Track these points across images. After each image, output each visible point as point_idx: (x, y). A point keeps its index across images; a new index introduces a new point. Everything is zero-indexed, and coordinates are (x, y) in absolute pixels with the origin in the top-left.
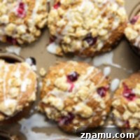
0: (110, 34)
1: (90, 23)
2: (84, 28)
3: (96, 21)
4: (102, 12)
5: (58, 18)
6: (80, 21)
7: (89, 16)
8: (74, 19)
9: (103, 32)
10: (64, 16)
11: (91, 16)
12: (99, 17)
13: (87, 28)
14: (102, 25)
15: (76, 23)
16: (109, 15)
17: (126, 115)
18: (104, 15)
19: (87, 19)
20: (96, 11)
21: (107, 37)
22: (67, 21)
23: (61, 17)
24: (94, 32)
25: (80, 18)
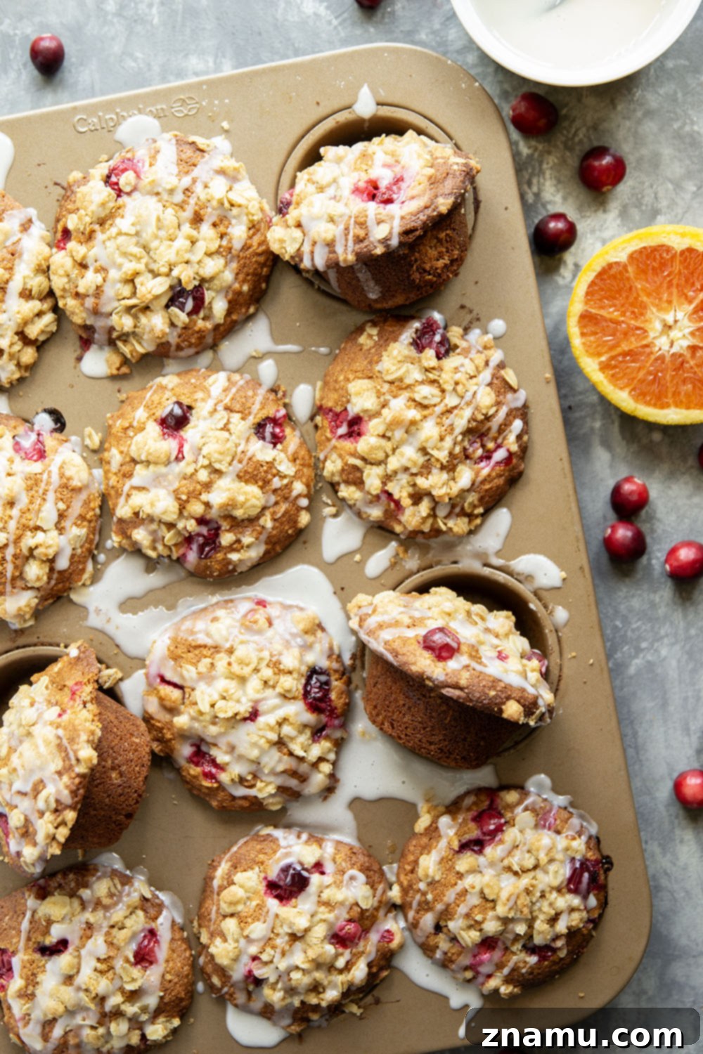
0: (234, 265)
1: (166, 253)
2: (155, 274)
3: (182, 243)
4: (188, 213)
5: (75, 272)
6: (139, 259)
7: (156, 237)
8: (119, 260)
9: (212, 267)
10: (89, 261)
11: (162, 233)
12: (187, 229)
13: (165, 270)
14: (201, 247)
15: (130, 267)
16: (210, 215)
17: (373, 479)
18: (197, 219)
19: (154, 244)
20: (170, 215)
21: (228, 276)
22: (102, 270)
23: (83, 266)
24: (187, 276)
25: (137, 251)
